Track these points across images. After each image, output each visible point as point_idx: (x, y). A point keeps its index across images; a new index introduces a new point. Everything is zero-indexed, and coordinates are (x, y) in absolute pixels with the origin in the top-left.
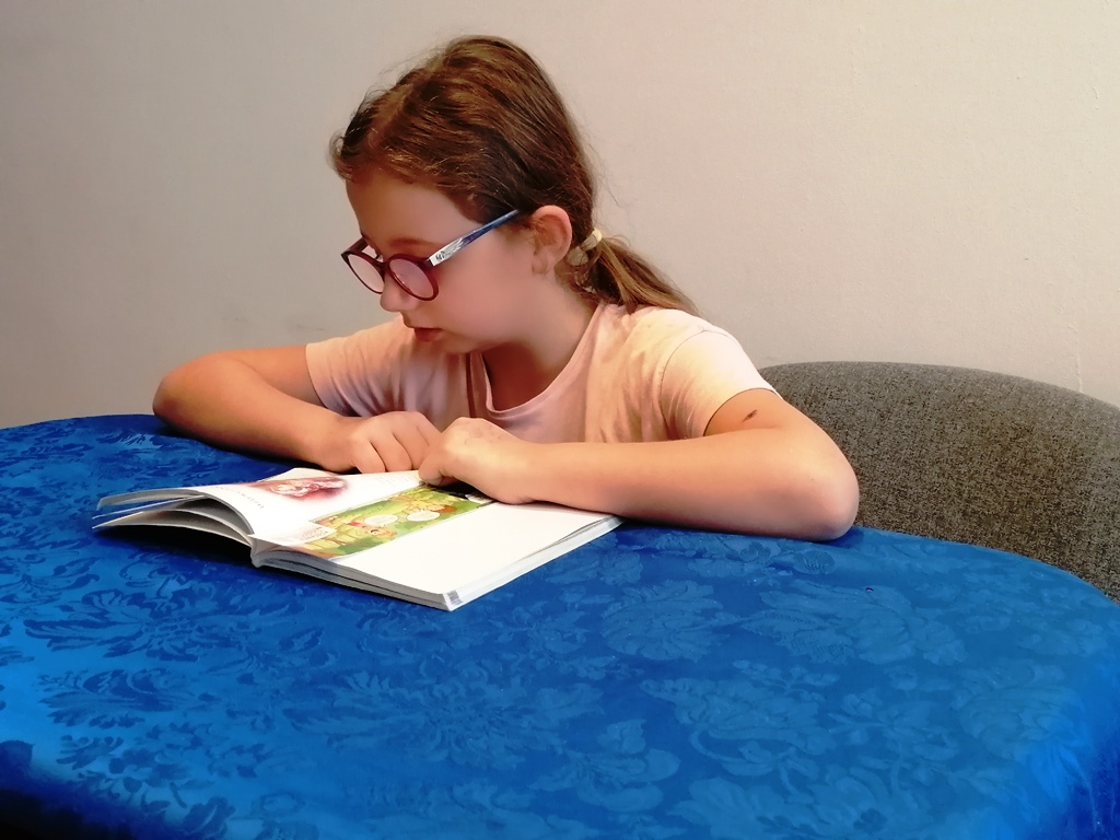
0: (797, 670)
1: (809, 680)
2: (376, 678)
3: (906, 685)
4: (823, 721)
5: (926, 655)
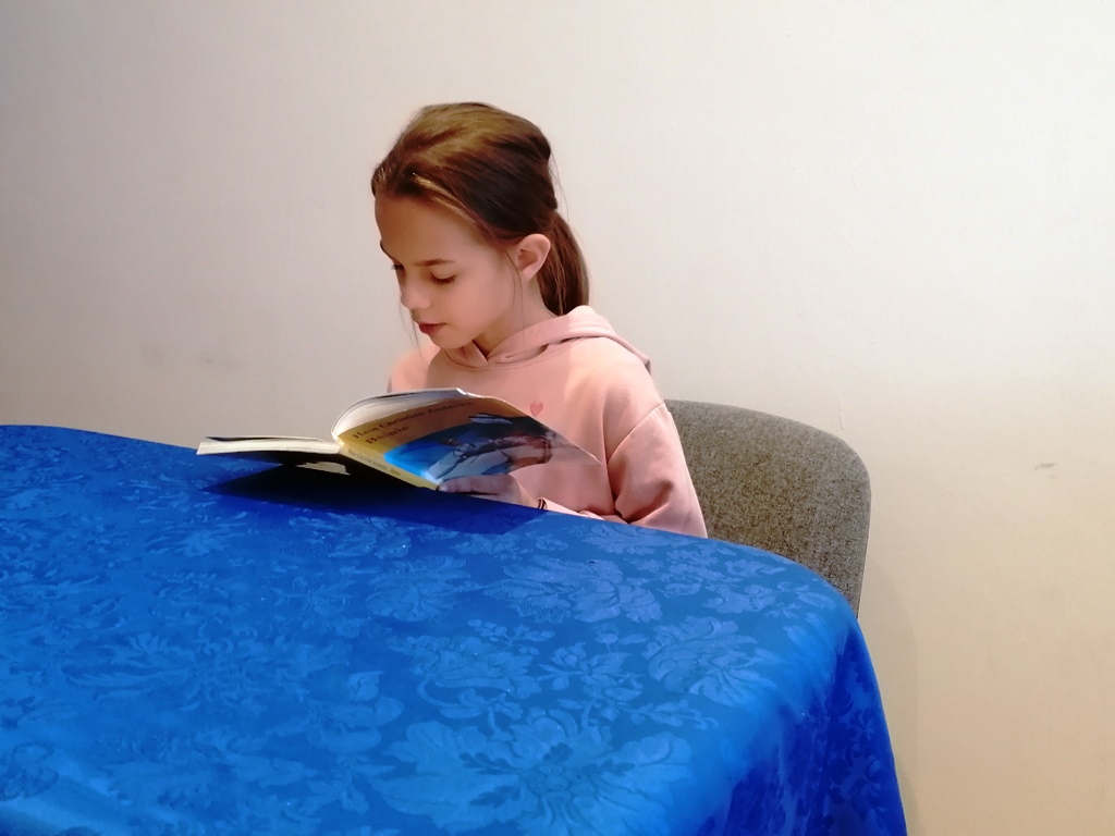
0: (520, 629)
1: (530, 637)
2: (156, 639)
3: (608, 640)
4: (534, 670)
5: (628, 616)
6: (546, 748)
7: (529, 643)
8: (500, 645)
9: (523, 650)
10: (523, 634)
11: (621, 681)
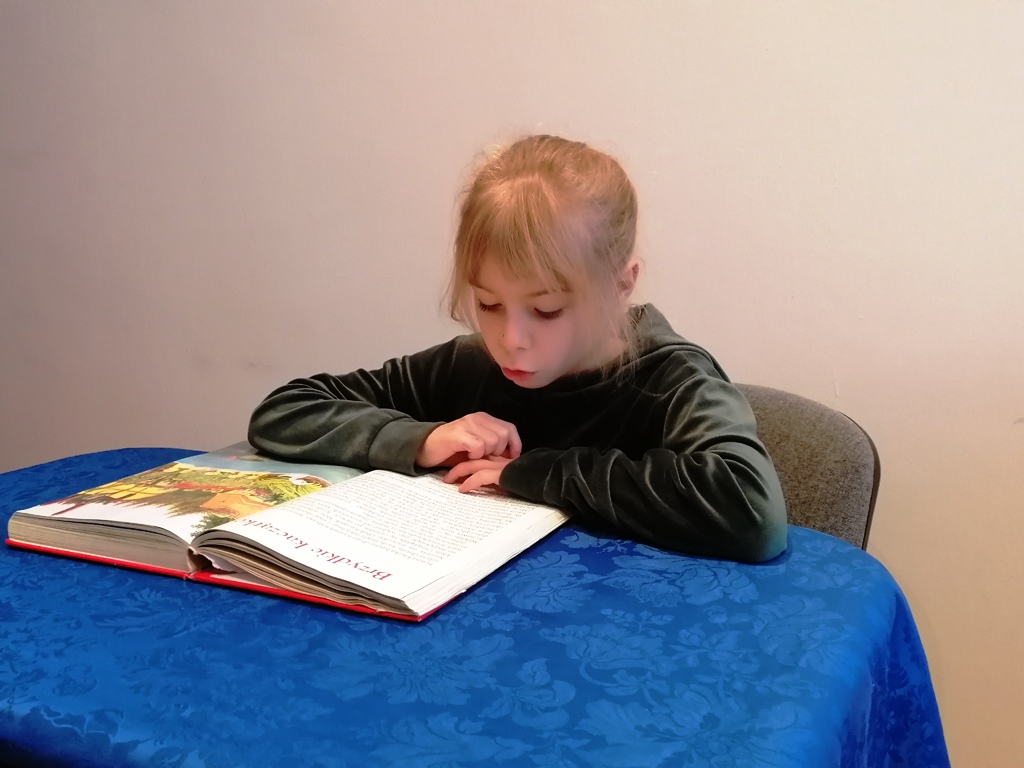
0: (645, 614)
3: (720, 620)
4: (667, 651)
5: (731, 597)
6: (699, 718)
7: (655, 627)
8: (632, 630)
9: (653, 633)
10: (649, 619)
11: (740, 656)
